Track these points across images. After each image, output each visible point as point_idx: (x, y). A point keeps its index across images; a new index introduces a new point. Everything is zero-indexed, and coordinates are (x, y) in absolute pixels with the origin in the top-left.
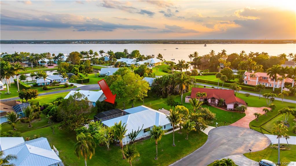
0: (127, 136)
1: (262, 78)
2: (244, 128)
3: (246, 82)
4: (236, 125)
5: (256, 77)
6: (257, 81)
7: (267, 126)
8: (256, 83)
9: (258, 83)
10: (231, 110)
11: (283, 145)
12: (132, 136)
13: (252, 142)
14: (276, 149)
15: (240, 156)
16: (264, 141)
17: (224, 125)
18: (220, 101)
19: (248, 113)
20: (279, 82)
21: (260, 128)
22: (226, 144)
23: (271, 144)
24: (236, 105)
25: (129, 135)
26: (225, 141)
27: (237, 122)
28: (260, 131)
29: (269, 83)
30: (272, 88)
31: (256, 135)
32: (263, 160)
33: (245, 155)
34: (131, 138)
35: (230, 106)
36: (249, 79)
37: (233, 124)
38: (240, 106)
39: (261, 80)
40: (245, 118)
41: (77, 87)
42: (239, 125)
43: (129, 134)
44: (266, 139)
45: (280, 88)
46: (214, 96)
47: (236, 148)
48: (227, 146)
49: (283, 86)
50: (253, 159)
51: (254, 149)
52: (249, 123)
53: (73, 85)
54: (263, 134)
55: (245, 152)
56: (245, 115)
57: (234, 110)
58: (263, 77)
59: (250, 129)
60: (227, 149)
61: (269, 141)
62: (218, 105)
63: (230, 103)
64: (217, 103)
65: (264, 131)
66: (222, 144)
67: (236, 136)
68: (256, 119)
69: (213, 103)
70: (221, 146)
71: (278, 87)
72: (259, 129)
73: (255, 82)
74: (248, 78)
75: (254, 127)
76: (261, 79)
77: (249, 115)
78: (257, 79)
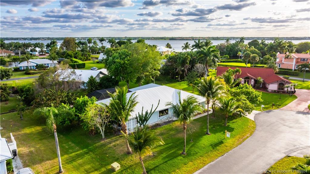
0: (133, 119)
1: (299, 60)
3: (280, 65)
5: (293, 59)
6: (294, 63)
8: (293, 66)
9: (295, 65)
10: (275, 91)
12: (141, 119)
18: (256, 82)
24: (281, 85)
25: (137, 118)
27: (289, 105)
34: (141, 122)
35: (273, 87)
36: (283, 62)
39: (299, 62)
43: (138, 115)
46: (249, 75)
57: (278, 92)
58: (301, 59)
63: (272, 83)
74: (282, 60)
78: (295, 60)
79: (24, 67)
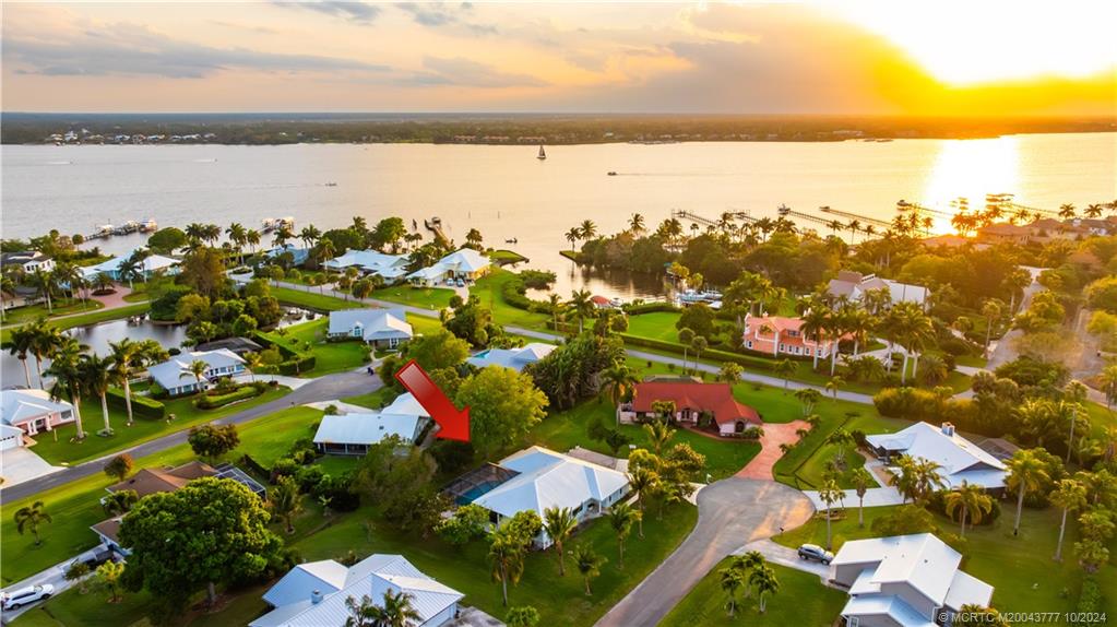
1: (787, 334)
2: (762, 481)
3: (750, 343)
4: (747, 476)
5: (773, 332)
6: (776, 341)
7: (808, 470)
8: (773, 347)
9: (778, 346)
10: (730, 436)
11: (836, 511)
13: (782, 512)
14: (823, 519)
15: (764, 542)
16: (803, 505)
17: (723, 478)
18: (701, 416)
19: (767, 442)
20: (826, 345)
21: (793, 478)
22: (737, 522)
23: (816, 511)
24: (740, 426)
26: (731, 515)
27: (747, 467)
28: (794, 484)
29: (804, 346)
30: (812, 359)
31: (788, 494)
32: (805, 546)
33: (773, 539)
35: (727, 428)
36: (756, 335)
37: (740, 474)
38: (748, 427)
40: (760, 457)
41: (293, 388)
42: (752, 475)
44: (806, 501)
45: (829, 357)
46: (689, 403)
47: (755, 527)
48: (738, 526)
49: (835, 349)
50: (787, 546)
51: (789, 526)
52: (770, 469)
53: (276, 382)
54: (801, 490)
55: (772, 535)
56: (761, 449)
57: (736, 437)
58: (789, 331)
59: (776, 480)
60: (740, 532)
61: (812, 505)
62: (698, 423)
63: (726, 421)
64: (695, 420)
65: (801, 484)
66: (731, 522)
67: (751, 500)
68: (784, 456)
69: (685, 419)
70: (728, 527)
71: (824, 356)
72: (791, 479)
73: (772, 345)
74: (754, 333)
75: (783, 475)
76: (786, 336)
77: (770, 446)
78: (777, 336)
79: (180, 388)
